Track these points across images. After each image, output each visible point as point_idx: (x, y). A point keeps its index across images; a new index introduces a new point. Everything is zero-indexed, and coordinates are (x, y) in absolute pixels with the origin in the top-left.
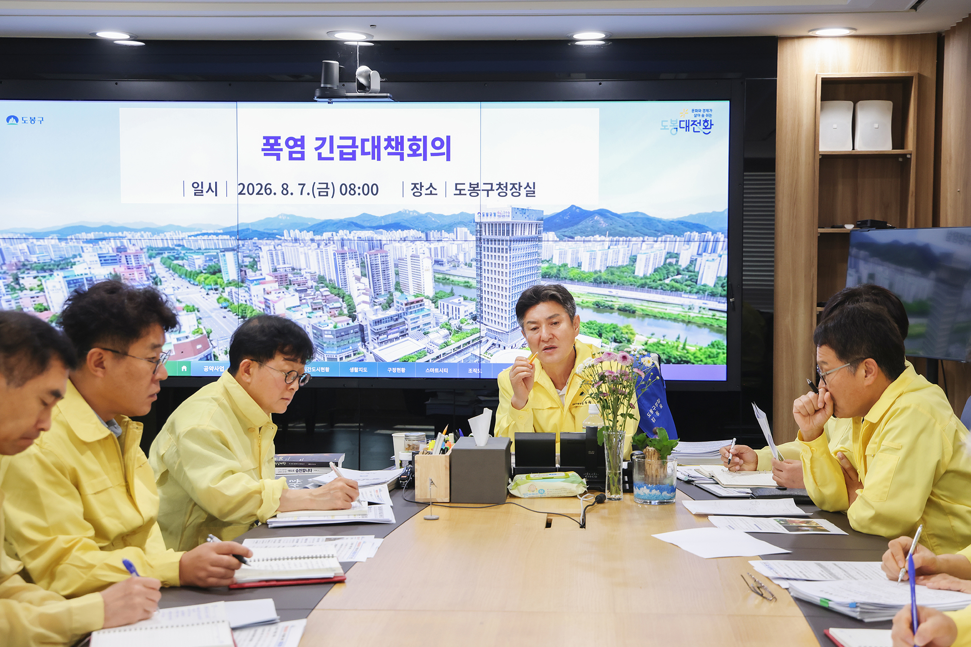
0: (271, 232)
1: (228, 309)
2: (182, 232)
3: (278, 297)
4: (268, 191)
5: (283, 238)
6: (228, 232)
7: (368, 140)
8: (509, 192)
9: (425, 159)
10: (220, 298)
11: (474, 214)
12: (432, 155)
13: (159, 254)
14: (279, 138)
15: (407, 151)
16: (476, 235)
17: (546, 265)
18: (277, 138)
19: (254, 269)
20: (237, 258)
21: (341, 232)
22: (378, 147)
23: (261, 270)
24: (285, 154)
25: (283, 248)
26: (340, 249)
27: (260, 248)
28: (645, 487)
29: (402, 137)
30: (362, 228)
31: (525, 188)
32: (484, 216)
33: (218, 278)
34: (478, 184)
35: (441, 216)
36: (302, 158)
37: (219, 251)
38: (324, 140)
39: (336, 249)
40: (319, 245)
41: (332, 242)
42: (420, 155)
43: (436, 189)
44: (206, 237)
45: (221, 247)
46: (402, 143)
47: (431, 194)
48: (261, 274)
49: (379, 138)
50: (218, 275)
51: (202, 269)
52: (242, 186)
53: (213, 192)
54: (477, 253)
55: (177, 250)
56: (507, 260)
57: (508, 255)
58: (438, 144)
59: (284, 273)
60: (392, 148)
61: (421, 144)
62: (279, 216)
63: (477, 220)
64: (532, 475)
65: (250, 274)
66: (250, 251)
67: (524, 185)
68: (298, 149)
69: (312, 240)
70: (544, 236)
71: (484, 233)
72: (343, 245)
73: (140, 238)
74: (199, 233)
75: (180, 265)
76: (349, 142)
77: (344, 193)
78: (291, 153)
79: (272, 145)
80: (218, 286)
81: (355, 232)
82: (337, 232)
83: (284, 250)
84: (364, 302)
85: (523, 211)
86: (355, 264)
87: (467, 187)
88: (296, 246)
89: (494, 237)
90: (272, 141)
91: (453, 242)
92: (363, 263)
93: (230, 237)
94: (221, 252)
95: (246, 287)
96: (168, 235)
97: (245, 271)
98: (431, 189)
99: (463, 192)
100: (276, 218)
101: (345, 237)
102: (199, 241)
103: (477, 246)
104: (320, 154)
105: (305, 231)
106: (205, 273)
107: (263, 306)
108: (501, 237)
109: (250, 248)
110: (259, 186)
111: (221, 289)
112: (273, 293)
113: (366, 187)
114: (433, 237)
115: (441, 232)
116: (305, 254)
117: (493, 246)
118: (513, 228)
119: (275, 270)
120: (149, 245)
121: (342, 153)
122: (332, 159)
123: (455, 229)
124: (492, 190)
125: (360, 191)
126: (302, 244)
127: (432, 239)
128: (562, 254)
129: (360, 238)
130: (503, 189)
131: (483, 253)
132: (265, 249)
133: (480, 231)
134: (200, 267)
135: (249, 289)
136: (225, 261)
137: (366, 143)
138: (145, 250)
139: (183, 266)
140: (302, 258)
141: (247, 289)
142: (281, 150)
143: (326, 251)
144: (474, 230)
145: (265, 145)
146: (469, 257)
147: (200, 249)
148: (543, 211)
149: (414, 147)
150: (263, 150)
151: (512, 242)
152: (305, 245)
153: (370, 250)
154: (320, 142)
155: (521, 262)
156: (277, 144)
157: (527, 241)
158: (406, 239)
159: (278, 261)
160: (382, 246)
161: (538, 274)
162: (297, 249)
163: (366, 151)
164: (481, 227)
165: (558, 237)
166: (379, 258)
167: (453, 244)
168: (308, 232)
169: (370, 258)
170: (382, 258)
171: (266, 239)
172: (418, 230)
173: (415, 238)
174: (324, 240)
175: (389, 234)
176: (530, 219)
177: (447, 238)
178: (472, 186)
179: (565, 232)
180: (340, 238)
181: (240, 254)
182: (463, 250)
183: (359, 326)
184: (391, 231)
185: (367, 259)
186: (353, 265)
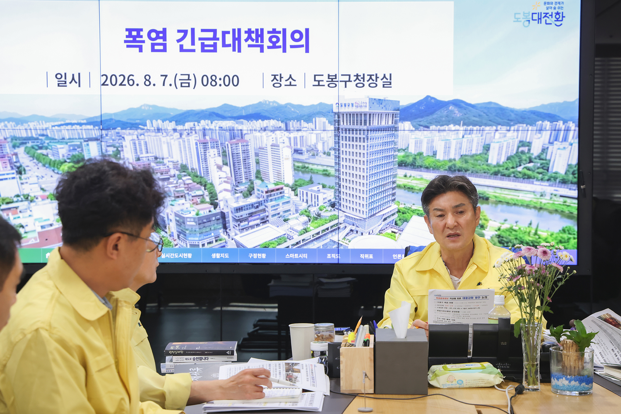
0: (134, 122)
2: (46, 122)
4: (131, 82)
5: (146, 128)
6: (91, 122)
7: (228, 33)
8: (366, 83)
9: (284, 51)
11: (332, 105)
12: (292, 47)
13: (23, 144)
14: (142, 30)
15: (267, 43)
16: (335, 125)
17: (402, 154)
18: (139, 31)
19: (118, 158)
20: (100, 148)
21: (203, 122)
22: (239, 39)
23: (124, 159)
24: (147, 45)
25: (146, 138)
26: (202, 138)
27: (123, 138)
28: (564, 378)
29: (262, 30)
30: (223, 118)
31: (382, 79)
32: (342, 106)
34: (336, 75)
35: (300, 106)
36: (165, 50)
37: (82, 141)
38: (185, 32)
39: (198, 138)
40: (181, 135)
41: (194, 132)
42: (280, 47)
43: (295, 81)
44: (69, 127)
45: (85, 137)
46: (262, 36)
47: (290, 85)
49: (239, 30)
51: (65, 158)
52: (105, 77)
53: (76, 83)
54: (335, 142)
55: (41, 140)
56: (364, 149)
57: (365, 144)
58: (297, 36)
59: (147, 162)
60: (253, 40)
61: (280, 36)
62: (142, 106)
63: (335, 110)
64: (449, 366)
66: (113, 140)
67: (381, 76)
68: (160, 41)
69: (175, 130)
70: (401, 125)
71: (342, 123)
72: (204, 135)
73: (4, 128)
74: (63, 123)
75: (43, 155)
76: (211, 35)
77: (205, 84)
78: (153, 45)
79: (134, 37)
81: (216, 122)
82: (199, 122)
83: (147, 140)
84: (226, 190)
85: (380, 101)
86: (216, 153)
87: (325, 78)
88: (158, 136)
89: (352, 127)
90: (134, 33)
91: (312, 132)
92: (224, 152)
93: (94, 126)
94: (85, 141)
96: (32, 125)
98: (290, 80)
99: (321, 83)
100: (139, 109)
101: (207, 127)
102: (63, 131)
103: (335, 136)
104: (181, 46)
105: (167, 122)
106: (69, 162)
108: (358, 127)
109: (113, 138)
110: (122, 77)
114: (293, 127)
115: (300, 122)
116: (168, 143)
117: (351, 135)
118: (370, 118)
119: (139, 159)
120: (12, 134)
121: (203, 45)
122: (194, 51)
123: (314, 119)
124: (349, 81)
125: (222, 82)
126: (165, 134)
127: (292, 129)
128: (418, 143)
129: (222, 128)
130: (360, 81)
131: (341, 142)
132: (128, 138)
133: (339, 122)
134: (63, 156)
136: (89, 150)
137: (227, 35)
138: (9, 140)
139: (47, 155)
140: (165, 147)
142: (143, 42)
143: (189, 141)
144: (332, 119)
145: (127, 37)
146: (328, 146)
147: (63, 139)
148: (399, 102)
149: (274, 40)
150: (126, 42)
151: (369, 131)
152: (167, 135)
153: (231, 139)
154: (182, 34)
155: (378, 151)
156: (139, 36)
157: (384, 130)
158: (267, 129)
159: (141, 150)
160: (243, 135)
161: (395, 163)
162: (160, 139)
163: (227, 43)
164: (339, 117)
165: (414, 126)
166: (240, 147)
167: (312, 133)
168: (170, 122)
169: (231, 148)
170: (243, 147)
171: (129, 129)
172: (278, 120)
173: (275, 128)
174: (186, 130)
175: (250, 124)
176: (386, 109)
177: (306, 127)
178: (330, 77)
179: (420, 121)
180: (201, 128)
181: (103, 143)
182: (322, 139)
183: (220, 214)
184: (252, 121)
185: (228, 148)
186: (215, 155)
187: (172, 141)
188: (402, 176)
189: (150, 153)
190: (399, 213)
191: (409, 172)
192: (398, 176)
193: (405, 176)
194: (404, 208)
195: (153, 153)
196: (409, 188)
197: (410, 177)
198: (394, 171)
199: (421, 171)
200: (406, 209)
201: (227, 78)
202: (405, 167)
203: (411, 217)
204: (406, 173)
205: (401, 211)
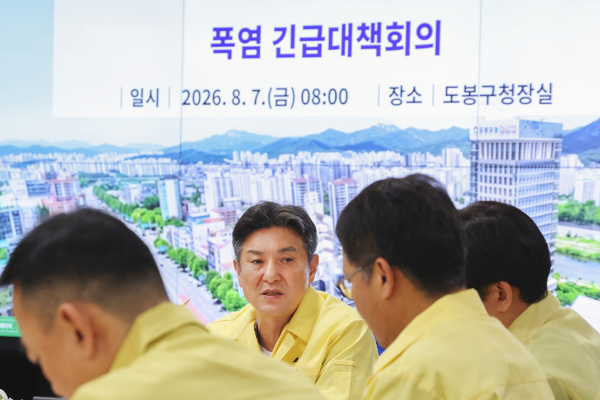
0: (217, 154)
1: (166, 255)
2: (118, 154)
3: (225, 241)
4: (217, 100)
5: (231, 162)
6: (169, 154)
7: (336, 29)
8: (516, 98)
9: (407, 53)
10: (158, 240)
11: (468, 131)
12: (418, 47)
13: (92, 182)
14: (231, 29)
15: (385, 43)
16: (471, 159)
17: (563, 203)
18: (228, 30)
19: (198, 203)
20: (177, 188)
21: (301, 154)
22: (350, 38)
23: (204, 204)
24: (237, 50)
25: (232, 175)
26: (299, 177)
27: (205, 175)
29: (379, 24)
30: (326, 148)
31: (538, 92)
32: (481, 131)
33: (157, 214)
34: (474, 88)
35: (426, 132)
36: (258, 56)
37: (158, 178)
38: (284, 30)
39: (294, 177)
40: (274, 171)
41: (289, 168)
42: (401, 48)
43: (419, 95)
44: (143, 160)
45: (161, 173)
46: (379, 33)
47: (414, 102)
48: (205, 210)
49: (350, 26)
50: (156, 210)
51: (138, 202)
52: (186, 94)
53: (154, 101)
54: (472, 185)
55: (112, 177)
56: (510, 195)
57: (513, 187)
58: (424, 32)
59: (231, 209)
60: (367, 39)
61: (403, 32)
62: (228, 133)
63: (473, 137)
65: (193, 210)
66: (194, 178)
67: (537, 87)
68: (253, 43)
69: (266, 165)
70: (563, 160)
71: (480, 156)
72: (302, 172)
73: (72, 161)
74: (136, 154)
75: (114, 197)
76: (314, 33)
77: (305, 101)
78: (245, 49)
79: (223, 39)
80: (156, 225)
81: (317, 153)
82: (296, 154)
83: (232, 178)
84: (327, 250)
85: (535, 125)
86: (316, 197)
87: (460, 91)
88: (246, 173)
89: (494, 161)
90: (223, 34)
91: (440, 168)
92: (326, 196)
93: (172, 159)
94: (161, 179)
95: (187, 226)
96: (102, 157)
97: (187, 206)
98: (414, 94)
99: (455, 99)
100: (224, 137)
101: (306, 162)
102: (137, 166)
103: (472, 174)
104: (278, 50)
105: (258, 154)
106: (142, 208)
107: (206, 252)
108: (504, 162)
109: (194, 175)
110: (207, 93)
111: (158, 229)
112: (218, 234)
113: (333, 94)
114: (415, 161)
115: (426, 155)
116: (257, 183)
117: (493, 174)
118: (520, 148)
119: (222, 205)
120: (80, 170)
121: (305, 48)
122: (292, 56)
123: (443, 151)
124: (493, 95)
125: (326, 99)
126: (254, 171)
127: (414, 164)
128: (588, 186)
129: (324, 162)
130: (507, 94)
131: (479, 184)
132: (211, 176)
133: (477, 154)
134: (136, 199)
135: (191, 229)
136: (165, 191)
137: (335, 33)
138: (77, 177)
139: (117, 198)
140: (254, 188)
141: (188, 229)
142: (233, 45)
143: (283, 180)
144: (468, 151)
145: (215, 39)
146: (461, 189)
147: (137, 176)
148: (561, 125)
149: (395, 38)
150: (213, 45)
151: (519, 169)
152: (257, 172)
153: (335, 178)
154: (280, 33)
155: (530, 197)
156: (228, 37)
157: (539, 167)
158: (381, 164)
159: (225, 192)
160: (351, 173)
161: (554, 216)
162: (248, 177)
163: (334, 44)
164: (477, 148)
165: (582, 161)
166: (346, 189)
167: (440, 171)
168: (262, 153)
169: (336, 190)
170: (350, 189)
171: (212, 163)
172: (396, 152)
173: (392, 163)
174: (280, 165)
175: (360, 157)
176: (543, 136)
177: (433, 162)
178: (467, 90)
179: (592, 154)
180: (299, 163)
181: (182, 183)
182: (453, 179)
183: (319, 283)
184: (362, 153)
185: (331, 190)
186: (314, 200)
187: (263, 181)
188: (564, 236)
189: (236, 196)
190: (559, 292)
191: (575, 230)
192: (558, 235)
193: (569, 236)
194: (566, 284)
195: (239, 196)
196: (573, 254)
197: (576, 237)
198: (552, 228)
199: (591, 229)
200: (569, 285)
201: (333, 92)
202: (568, 223)
203: (576, 297)
204: (569, 232)
205: (561, 288)
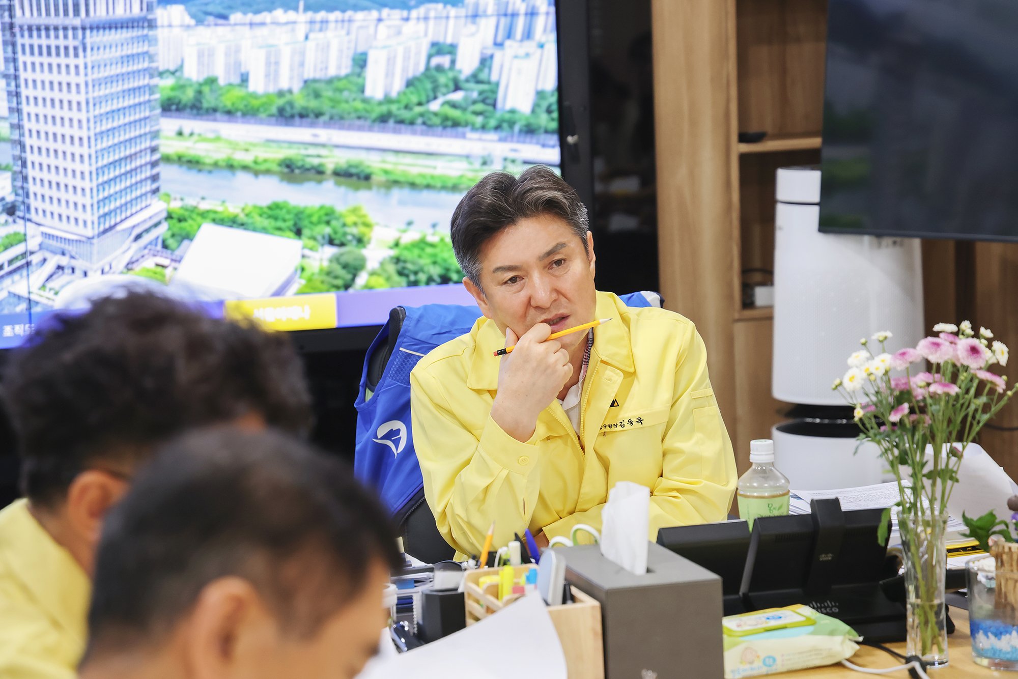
16: (2, 16)
17: (168, 82)
54: (6, 60)
56: (77, 73)
57: (80, 61)
70: (162, 14)
71: (18, 12)
89: (43, 20)
103: (5, 43)
108: (60, 21)
117: (44, 42)
128: (207, 55)
131: (21, 58)
133: (11, 9)
151: (88, 32)
155: (112, 77)
157: (122, 27)
161: (153, 103)
165: (193, 16)
179: (206, 4)
188: (173, 134)
190: (170, 221)
191: (189, 124)
192: (162, 134)
193: (180, 134)
194: (182, 208)
196: (190, 162)
197: (191, 135)
198: (153, 123)
199: (215, 120)
200: (186, 210)
202: (177, 114)
203: (199, 227)
204: (181, 127)
205: (174, 215)
